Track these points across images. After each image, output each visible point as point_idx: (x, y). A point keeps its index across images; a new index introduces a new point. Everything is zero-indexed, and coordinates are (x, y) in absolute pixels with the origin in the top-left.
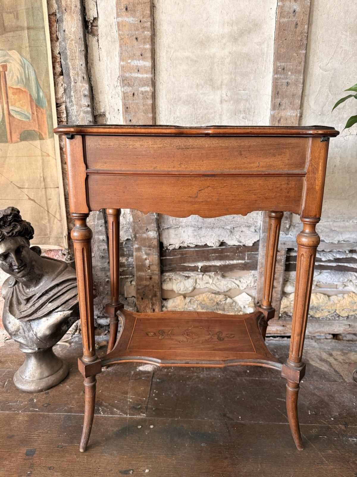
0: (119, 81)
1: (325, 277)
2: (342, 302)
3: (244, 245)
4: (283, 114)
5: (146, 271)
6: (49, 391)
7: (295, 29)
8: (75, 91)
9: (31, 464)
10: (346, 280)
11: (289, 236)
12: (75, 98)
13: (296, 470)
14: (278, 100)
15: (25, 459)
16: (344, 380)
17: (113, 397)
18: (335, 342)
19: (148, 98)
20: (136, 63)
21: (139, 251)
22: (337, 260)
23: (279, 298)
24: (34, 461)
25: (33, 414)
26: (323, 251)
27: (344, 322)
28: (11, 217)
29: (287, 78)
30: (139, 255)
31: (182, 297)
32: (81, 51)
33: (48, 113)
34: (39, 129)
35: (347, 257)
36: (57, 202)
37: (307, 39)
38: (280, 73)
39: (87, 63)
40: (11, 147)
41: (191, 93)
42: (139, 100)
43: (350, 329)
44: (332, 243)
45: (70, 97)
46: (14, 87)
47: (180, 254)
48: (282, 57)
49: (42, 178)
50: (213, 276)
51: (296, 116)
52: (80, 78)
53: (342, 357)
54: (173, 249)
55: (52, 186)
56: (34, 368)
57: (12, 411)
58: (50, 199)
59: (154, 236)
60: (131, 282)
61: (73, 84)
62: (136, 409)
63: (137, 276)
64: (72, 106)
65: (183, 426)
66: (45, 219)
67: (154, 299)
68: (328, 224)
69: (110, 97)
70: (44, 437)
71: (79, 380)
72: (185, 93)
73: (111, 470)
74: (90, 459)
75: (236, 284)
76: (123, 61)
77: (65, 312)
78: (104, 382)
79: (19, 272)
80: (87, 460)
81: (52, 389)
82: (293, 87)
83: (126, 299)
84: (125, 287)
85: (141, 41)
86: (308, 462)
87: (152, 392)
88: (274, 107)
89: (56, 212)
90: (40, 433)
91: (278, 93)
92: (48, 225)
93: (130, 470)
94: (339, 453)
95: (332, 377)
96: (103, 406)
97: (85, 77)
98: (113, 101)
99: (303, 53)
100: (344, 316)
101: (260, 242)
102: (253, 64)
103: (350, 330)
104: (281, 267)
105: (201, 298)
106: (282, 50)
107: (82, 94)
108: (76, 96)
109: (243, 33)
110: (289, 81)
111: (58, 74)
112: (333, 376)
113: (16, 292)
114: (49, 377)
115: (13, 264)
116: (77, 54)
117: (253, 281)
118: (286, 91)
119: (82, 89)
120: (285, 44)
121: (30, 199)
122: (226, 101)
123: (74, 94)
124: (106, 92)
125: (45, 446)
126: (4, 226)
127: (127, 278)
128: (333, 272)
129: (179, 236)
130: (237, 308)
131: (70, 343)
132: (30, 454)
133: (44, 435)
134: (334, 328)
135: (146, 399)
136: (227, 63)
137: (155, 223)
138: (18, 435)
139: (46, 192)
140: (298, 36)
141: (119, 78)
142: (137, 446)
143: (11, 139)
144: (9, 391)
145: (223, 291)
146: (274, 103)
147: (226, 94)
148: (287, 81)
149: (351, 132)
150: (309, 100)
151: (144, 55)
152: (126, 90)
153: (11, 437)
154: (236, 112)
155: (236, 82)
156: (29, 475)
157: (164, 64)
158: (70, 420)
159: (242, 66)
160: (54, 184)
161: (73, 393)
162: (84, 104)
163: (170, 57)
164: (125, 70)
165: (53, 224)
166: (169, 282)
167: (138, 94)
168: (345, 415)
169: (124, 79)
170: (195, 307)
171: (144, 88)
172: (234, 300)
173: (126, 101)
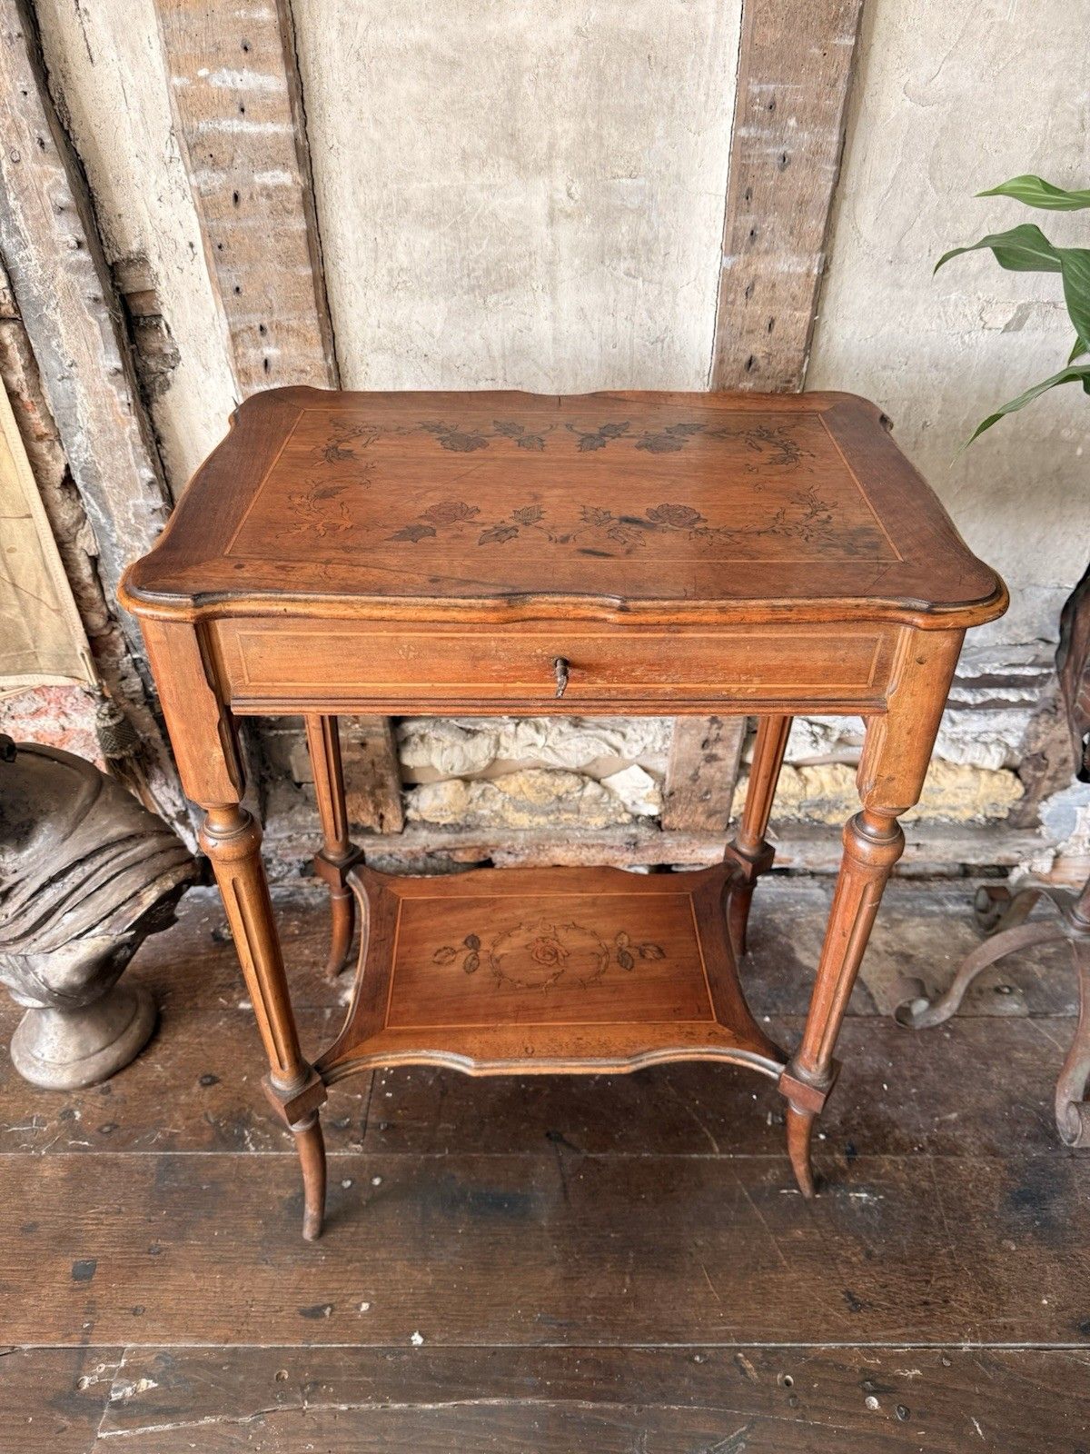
4: (762, 266)
5: (347, 725)
6: (110, 1082)
8: (22, 192)
9: (90, 1302)
12: (26, 219)
14: (749, 221)
15: (72, 1290)
16: (876, 1009)
19: (289, 212)
20: (229, 79)
23: (729, 783)
24: (95, 1294)
25: (77, 1160)
29: (782, 141)
31: (458, 782)
32: (10, 37)
36: (37, 561)
38: (760, 122)
41: (447, 183)
42: (257, 218)
43: (917, 854)
45: (7, 214)
48: (767, 58)
50: (549, 725)
51: (808, 275)
52: (30, 145)
55: (9, 512)
57: (22, 1150)
58: (11, 550)
61: (6, 165)
62: (337, 1131)
64: (22, 245)
65: (453, 1178)
66: (12, 605)
67: (379, 792)
69: (154, 198)
70: (113, 1224)
71: (187, 1043)
72: (424, 185)
73: (281, 1310)
74: (229, 1282)
75: (611, 745)
76: (179, 74)
80: (223, 1283)
81: (118, 1077)
82: (803, 173)
83: (299, 786)
86: (743, 1265)
87: (378, 1073)
88: (732, 246)
89: (38, 588)
90: (101, 1213)
91: (748, 195)
92: (22, 620)
93: (325, 1307)
94: (818, 1237)
96: (254, 1125)
97: (48, 140)
98: (164, 212)
99: (846, 47)
102: (665, 75)
105: (512, 785)
106: (770, 33)
107: (47, 202)
108: (28, 212)
110: (790, 152)
114: (106, 1051)
117: (659, 738)
118: (778, 188)
119: (46, 185)
120: (780, 7)
122: (568, 216)
123: (18, 203)
124: (136, 181)
125: (118, 1250)
127: (297, 735)
130: (614, 809)
132: (83, 1273)
133: (111, 1220)
135: (363, 1095)
136: (570, 72)
138: (46, 1223)
141: (175, 138)
144: (5, 1088)
145: (574, 766)
146: (735, 228)
147: (569, 189)
148: (781, 151)
150: (858, 211)
151: (255, 49)
152: (206, 183)
153: (30, 1229)
154: (604, 254)
155: (602, 145)
156: (88, 1332)
157: (336, 76)
158: (173, 1172)
159: (624, 84)
160: (13, 505)
161: (175, 1087)
162: (64, 239)
163: (357, 46)
164: (193, 109)
165: (39, 617)
166: (420, 745)
167: (251, 197)
168: (854, 1122)
169: (192, 142)
170: (497, 807)
171: (271, 173)
172: (605, 788)
173: (214, 223)
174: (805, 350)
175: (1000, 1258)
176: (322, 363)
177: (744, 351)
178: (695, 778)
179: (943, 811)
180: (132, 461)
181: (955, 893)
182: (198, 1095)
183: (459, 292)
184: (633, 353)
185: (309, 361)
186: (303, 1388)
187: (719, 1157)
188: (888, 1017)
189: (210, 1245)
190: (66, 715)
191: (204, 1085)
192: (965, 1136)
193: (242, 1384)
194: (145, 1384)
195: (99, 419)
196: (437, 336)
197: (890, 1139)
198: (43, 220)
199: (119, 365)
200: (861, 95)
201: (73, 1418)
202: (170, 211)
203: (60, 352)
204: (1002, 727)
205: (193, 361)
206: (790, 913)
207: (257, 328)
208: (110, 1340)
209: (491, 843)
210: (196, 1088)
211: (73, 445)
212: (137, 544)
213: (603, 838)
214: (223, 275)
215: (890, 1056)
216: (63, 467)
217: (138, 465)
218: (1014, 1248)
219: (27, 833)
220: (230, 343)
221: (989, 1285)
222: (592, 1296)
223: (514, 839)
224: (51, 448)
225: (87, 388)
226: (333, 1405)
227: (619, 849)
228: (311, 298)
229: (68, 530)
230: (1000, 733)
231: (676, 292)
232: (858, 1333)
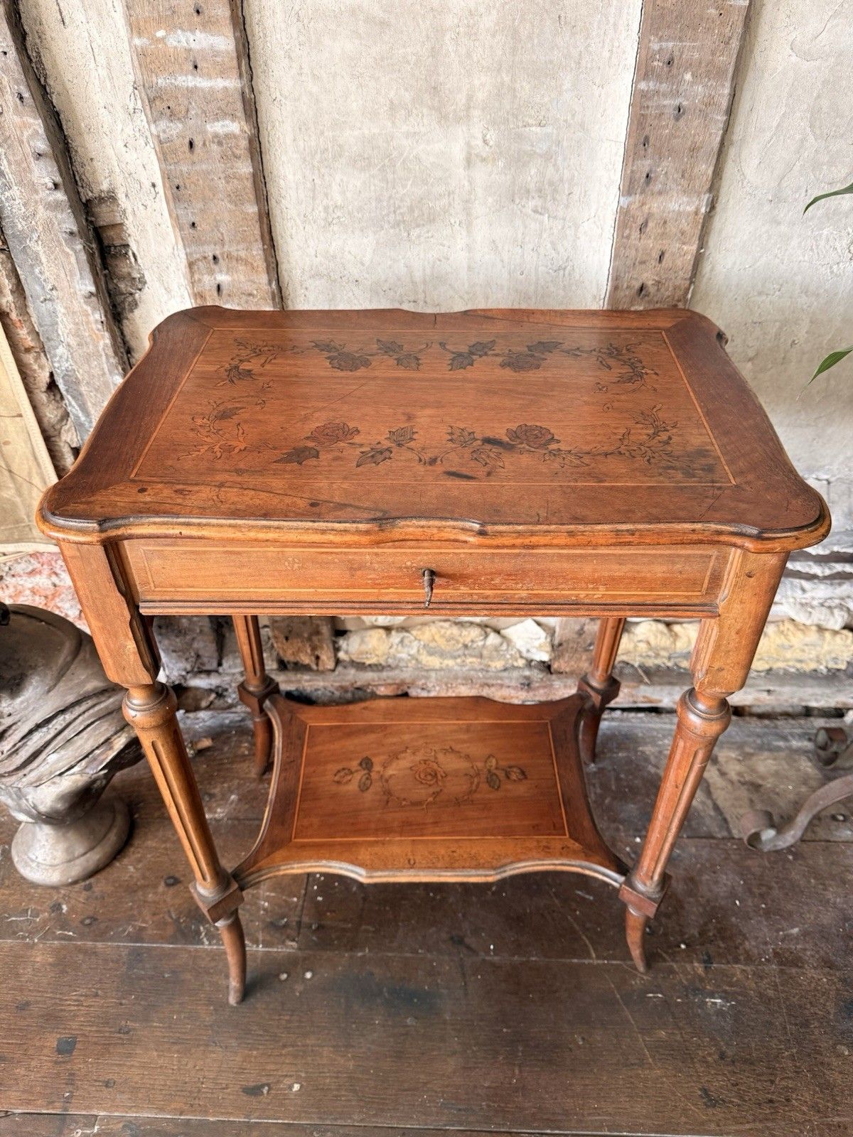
0: (138, 99)
4: (655, 205)
6: (92, 880)
8: (6, 141)
9: (70, 1074)
12: (10, 163)
13: (588, 1081)
14: (645, 165)
15: (56, 1063)
16: (730, 832)
19: (238, 157)
20: (183, 40)
24: (75, 1067)
25: (63, 947)
29: (677, 94)
31: (382, 631)
36: (28, 452)
38: (659, 76)
39: (21, 39)
41: (376, 131)
42: (209, 164)
43: (768, 698)
48: (667, 18)
51: (696, 213)
52: (11, 99)
53: (738, 767)
55: (3, 412)
57: (18, 938)
58: (6, 443)
62: (277, 928)
65: (372, 974)
66: (8, 487)
67: (315, 639)
69: (120, 144)
70: (91, 1006)
71: (155, 848)
72: (357, 133)
73: (227, 1087)
74: (184, 1061)
76: (140, 35)
80: (179, 1062)
81: (98, 876)
82: (696, 123)
86: (614, 1061)
87: (311, 879)
88: (629, 187)
90: (82, 995)
91: (646, 142)
92: (18, 500)
93: (263, 1086)
94: (678, 1038)
95: (705, 826)
97: (26, 95)
98: (130, 156)
99: (740, 7)
102: (573, 34)
103: (769, 700)
105: (426, 634)
107: (28, 150)
108: (11, 158)
110: (685, 103)
112: (708, 821)
114: (88, 855)
118: (672, 136)
119: (26, 134)
122: (483, 160)
123: (2, 150)
124: (105, 129)
125: (94, 1029)
130: (511, 655)
132: (66, 1048)
133: (89, 1002)
135: (298, 898)
136: (487, 31)
138: (37, 1002)
141: (137, 92)
142: (278, 1027)
144: (7, 882)
146: (632, 172)
147: (484, 136)
148: (677, 102)
150: (743, 157)
151: (206, 12)
152: (164, 132)
153: (24, 1006)
154: (515, 194)
155: (515, 97)
156: (68, 1100)
157: (278, 36)
158: (141, 961)
159: (536, 41)
160: (6, 407)
161: (144, 887)
162: (42, 181)
163: (297, 8)
164: (152, 66)
165: (31, 497)
167: (204, 144)
168: (711, 934)
169: (152, 96)
170: (413, 651)
171: (221, 123)
172: (504, 637)
173: (172, 167)
174: (691, 278)
175: (835, 1062)
176: (267, 287)
177: (637, 279)
178: (581, 632)
179: (791, 663)
180: (106, 370)
181: (799, 731)
182: (163, 894)
183: (386, 226)
184: (538, 279)
185: (255, 286)
187: (596, 962)
188: (740, 839)
189: (170, 1027)
190: (56, 574)
191: (168, 885)
192: (805, 950)
195: (77, 334)
196: (367, 264)
197: (741, 951)
198: (24, 165)
199: (93, 289)
200: (752, 51)
202: (135, 156)
203: (43, 278)
204: (845, 594)
205: (157, 284)
206: (659, 746)
207: (211, 258)
208: (86, 1108)
209: (407, 681)
210: (161, 888)
211: (55, 356)
213: (501, 679)
214: (180, 212)
215: (742, 875)
216: (48, 374)
217: (111, 373)
218: (847, 1053)
219: (18, 685)
220: (188, 270)
221: (826, 1086)
222: (486, 1084)
223: (427, 678)
224: (37, 359)
225: (66, 308)
227: (515, 688)
228: (257, 232)
229: (53, 426)
230: (842, 599)
231: (577, 227)
232: (713, 1126)
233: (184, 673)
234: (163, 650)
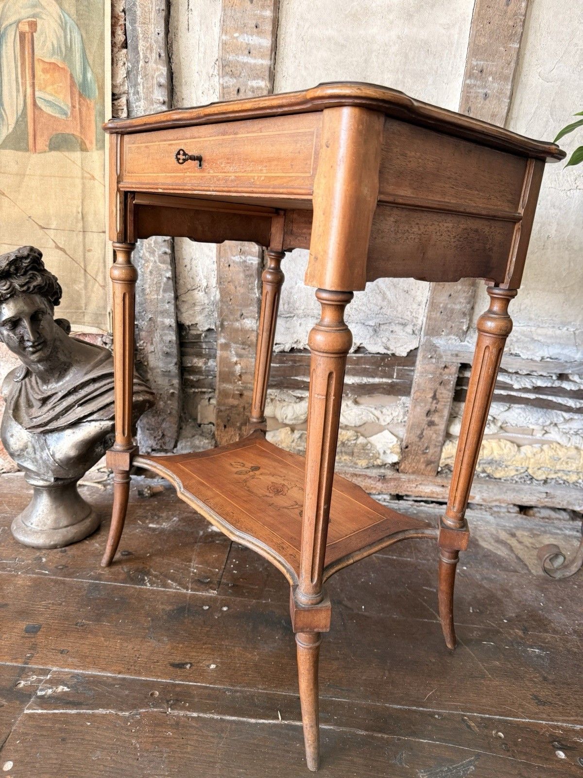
0: (216, 67)
1: (516, 416)
2: (538, 456)
3: (393, 355)
5: (235, 383)
6: (67, 548)
7: (505, 8)
8: (145, 76)
9: (34, 644)
10: (548, 423)
11: (466, 343)
12: (143, 88)
13: (442, 683)
15: (23, 637)
16: (530, 571)
17: (168, 565)
18: (522, 518)
20: (246, 39)
21: (226, 350)
22: (537, 389)
23: (439, 442)
24: (37, 641)
25: (39, 578)
26: (517, 373)
27: (539, 488)
28: (28, 261)
29: (485, 87)
30: (226, 355)
31: (288, 428)
32: (159, 10)
33: (98, 107)
34: (81, 133)
35: (554, 386)
36: (101, 256)
37: (523, 26)
38: (476, 77)
39: (167, 32)
40: (34, 158)
43: (546, 500)
44: (531, 359)
45: (136, 85)
46: (47, 60)
47: (292, 360)
48: (481, 50)
49: (80, 216)
52: (154, 56)
53: (530, 540)
54: (281, 352)
55: (95, 229)
56: (45, 510)
57: (7, 571)
58: (89, 251)
59: (252, 327)
60: (210, 399)
61: (141, 63)
62: (202, 583)
63: (219, 389)
64: (138, 100)
65: (274, 612)
66: (80, 282)
67: (244, 428)
68: (529, 329)
69: (200, 92)
70: (56, 610)
73: (158, 662)
74: (125, 644)
75: (374, 415)
76: (226, 34)
77: (103, 423)
78: (155, 542)
79: (33, 353)
80: (121, 645)
81: (72, 547)
82: (494, 102)
83: (200, 425)
84: (199, 407)
85: (258, 4)
87: (229, 562)
89: (97, 272)
90: (50, 604)
91: (469, 110)
92: (83, 292)
93: (187, 664)
94: (509, 666)
95: (511, 565)
96: (151, 575)
97: (163, 55)
98: (203, 99)
99: (515, 48)
100: (540, 478)
101: (420, 350)
102: (434, 58)
103: (547, 502)
104: (448, 392)
106: (482, 40)
107: (155, 82)
108: (145, 85)
109: (422, 6)
110: (489, 92)
111: (119, 45)
112: (513, 564)
113: (26, 389)
114: (69, 528)
115: (26, 338)
116: (153, 15)
117: (402, 414)
118: (482, 108)
119: (157, 74)
120: (487, 29)
121: (57, 247)
123: (142, 81)
124: (194, 84)
125: (56, 621)
126: (16, 274)
127: (204, 393)
128: (529, 408)
129: (292, 330)
130: (373, 454)
131: (105, 486)
132: (33, 631)
133: (55, 607)
134: (523, 496)
135: (219, 570)
136: (393, 53)
137: (256, 306)
138: (14, 604)
139: (84, 238)
140: (510, 19)
141: (217, 63)
142: (200, 633)
143: (35, 146)
144: (3, 544)
145: (353, 425)
148: (485, 91)
149: (578, 184)
151: (261, 27)
152: (226, 82)
153: (3, 606)
155: (404, 86)
156: (29, 658)
157: (291, 46)
158: (98, 590)
159: (416, 60)
160: (97, 226)
162: (158, 99)
163: (303, 34)
164: (228, 50)
165: (92, 291)
166: (270, 404)
167: (245, 91)
168: (525, 617)
169: (224, 64)
171: (256, 81)
172: (369, 442)
178: (421, 436)
186: (168, 701)
189: (116, 626)
193: (127, 695)
194: (61, 689)
197: (548, 627)
198: (151, 90)
200: (520, 75)
201: (9, 701)
208: (42, 664)
212: (152, 258)
213: (365, 472)
215: (542, 592)
222: (364, 678)
226: (188, 713)
227: (374, 479)
232: (545, 716)
233: (150, 450)
234: (141, 427)
